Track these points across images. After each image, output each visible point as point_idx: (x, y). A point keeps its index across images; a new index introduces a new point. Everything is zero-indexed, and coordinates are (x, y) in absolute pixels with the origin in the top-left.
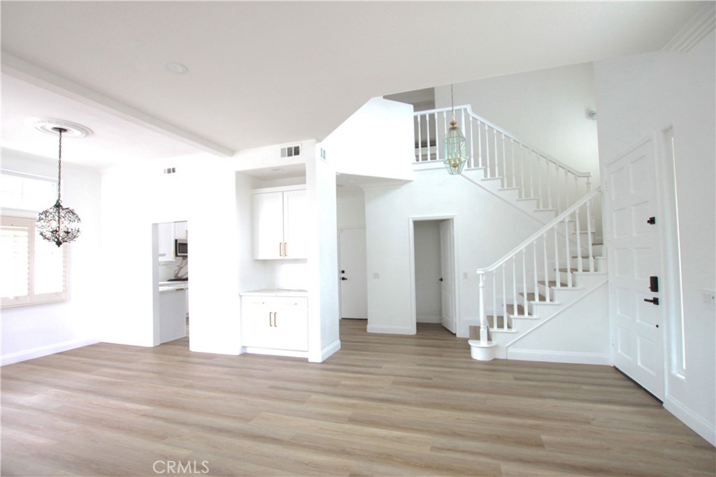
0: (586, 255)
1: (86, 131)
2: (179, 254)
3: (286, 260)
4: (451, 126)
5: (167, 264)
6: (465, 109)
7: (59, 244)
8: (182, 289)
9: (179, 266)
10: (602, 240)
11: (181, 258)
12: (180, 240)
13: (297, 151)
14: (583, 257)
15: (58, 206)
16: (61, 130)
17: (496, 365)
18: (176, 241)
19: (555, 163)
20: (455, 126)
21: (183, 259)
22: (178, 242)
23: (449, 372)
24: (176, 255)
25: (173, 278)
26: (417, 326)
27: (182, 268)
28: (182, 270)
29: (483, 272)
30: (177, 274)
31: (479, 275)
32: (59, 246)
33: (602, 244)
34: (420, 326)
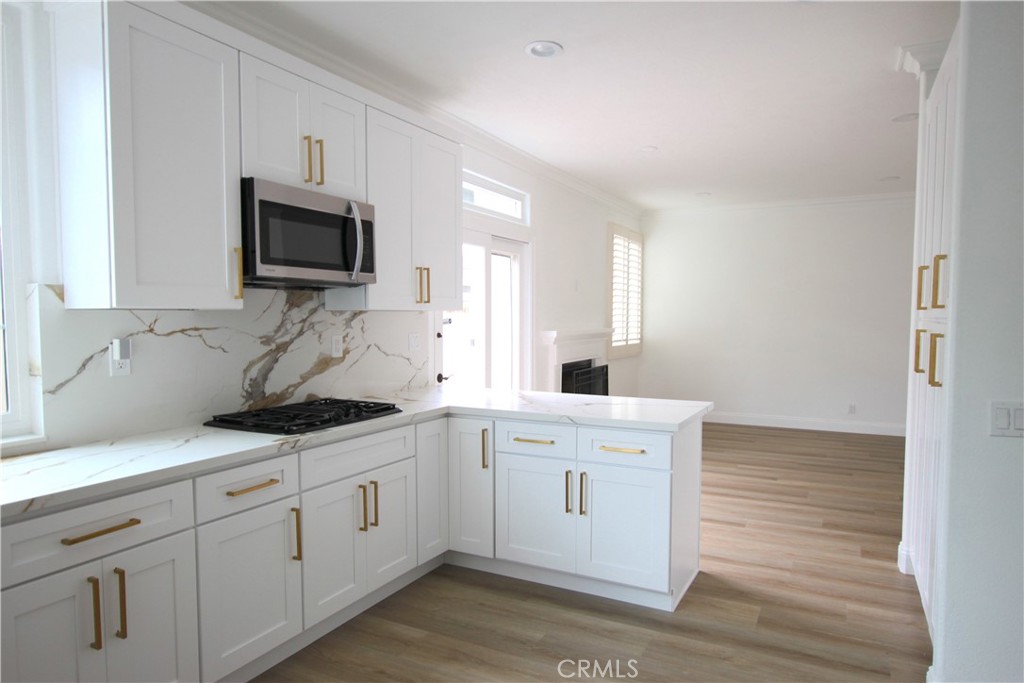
2: (263, 270)
5: (199, 326)
9: (267, 340)
11: (282, 295)
12: (268, 184)
18: (247, 185)
21: (292, 304)
22: (259, 195)
24: (249, 277)
25: (236, 404)
27: (283, 348)
28: (285, 359)
30: (257, 385)
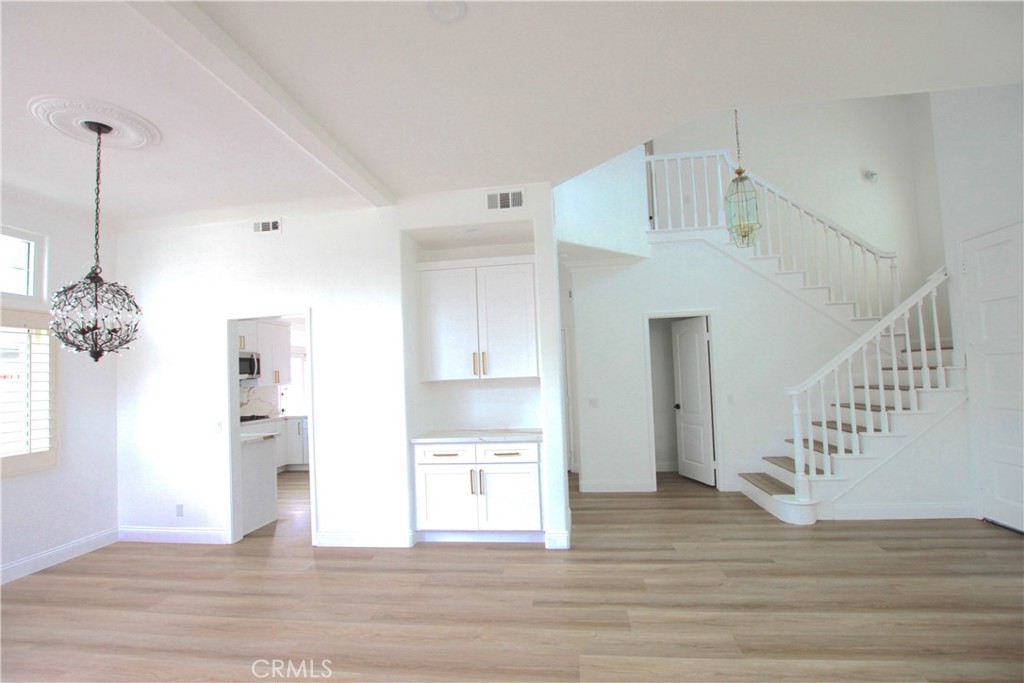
0: (933, 365)
1: (152, 133)
3: (487, 380)
4: (737, 176)
6: (722, 156)
7: (97, 354)
8: (272, 437)
10: (951, 342)
13: (518, 200)
14: (931, 368)
15: (95, 278)
16: (100, 128)
17: (825, 531)
19: (848, 238)
20: (743, 175)
23: (784, 547)
26: (658, 478)
29: (797, 393)
31: (791, 396)
32: (97, 360)
33: (952, 348)
34: (661, 477)
